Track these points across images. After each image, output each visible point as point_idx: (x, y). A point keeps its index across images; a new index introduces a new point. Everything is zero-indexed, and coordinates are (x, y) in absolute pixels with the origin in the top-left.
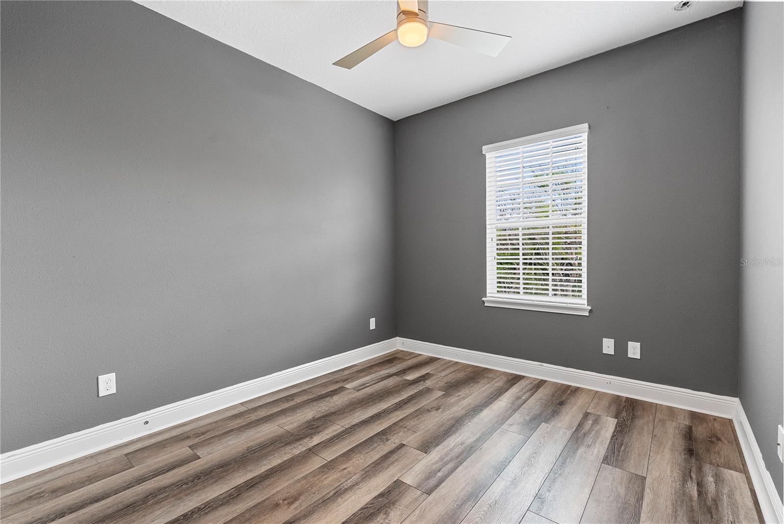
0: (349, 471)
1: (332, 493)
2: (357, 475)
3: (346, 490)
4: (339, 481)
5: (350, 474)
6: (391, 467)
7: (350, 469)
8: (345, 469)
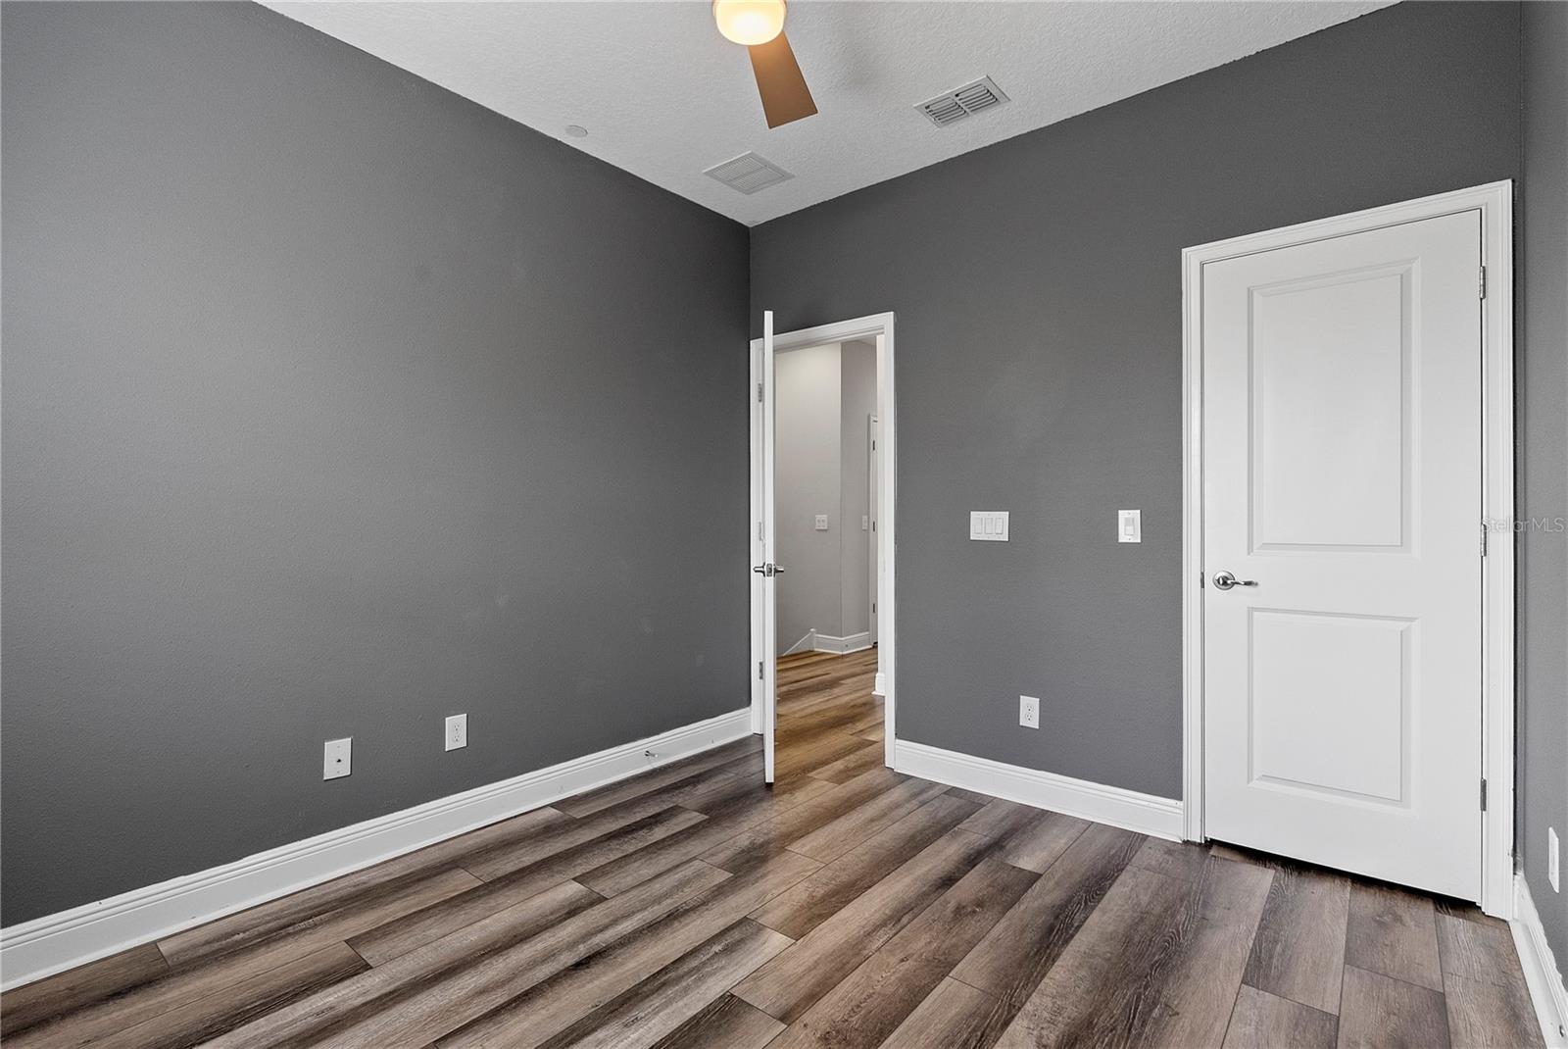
0: (894, 955)
1: (905, 920)
2: (874, 947)
3: (883, 924)
4: (901, 938)
5: (890, 951)
6: (810, 962)
7: (893, 960)
8: (902, 960)
